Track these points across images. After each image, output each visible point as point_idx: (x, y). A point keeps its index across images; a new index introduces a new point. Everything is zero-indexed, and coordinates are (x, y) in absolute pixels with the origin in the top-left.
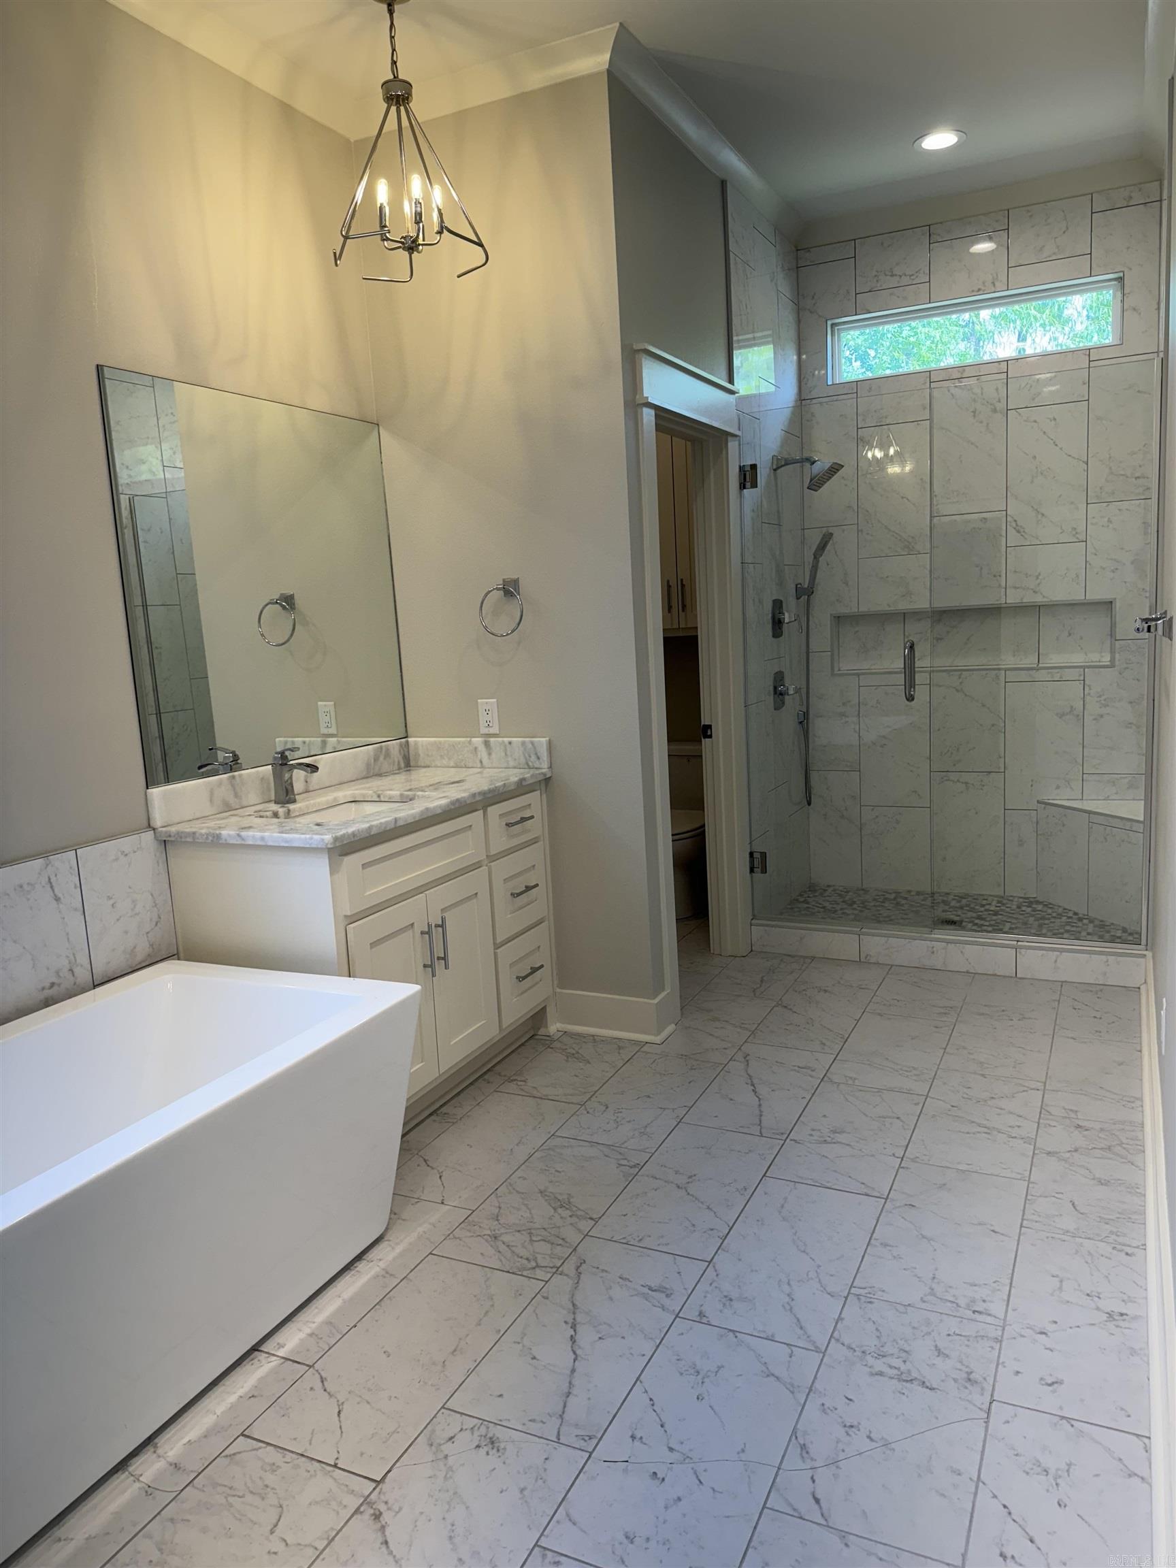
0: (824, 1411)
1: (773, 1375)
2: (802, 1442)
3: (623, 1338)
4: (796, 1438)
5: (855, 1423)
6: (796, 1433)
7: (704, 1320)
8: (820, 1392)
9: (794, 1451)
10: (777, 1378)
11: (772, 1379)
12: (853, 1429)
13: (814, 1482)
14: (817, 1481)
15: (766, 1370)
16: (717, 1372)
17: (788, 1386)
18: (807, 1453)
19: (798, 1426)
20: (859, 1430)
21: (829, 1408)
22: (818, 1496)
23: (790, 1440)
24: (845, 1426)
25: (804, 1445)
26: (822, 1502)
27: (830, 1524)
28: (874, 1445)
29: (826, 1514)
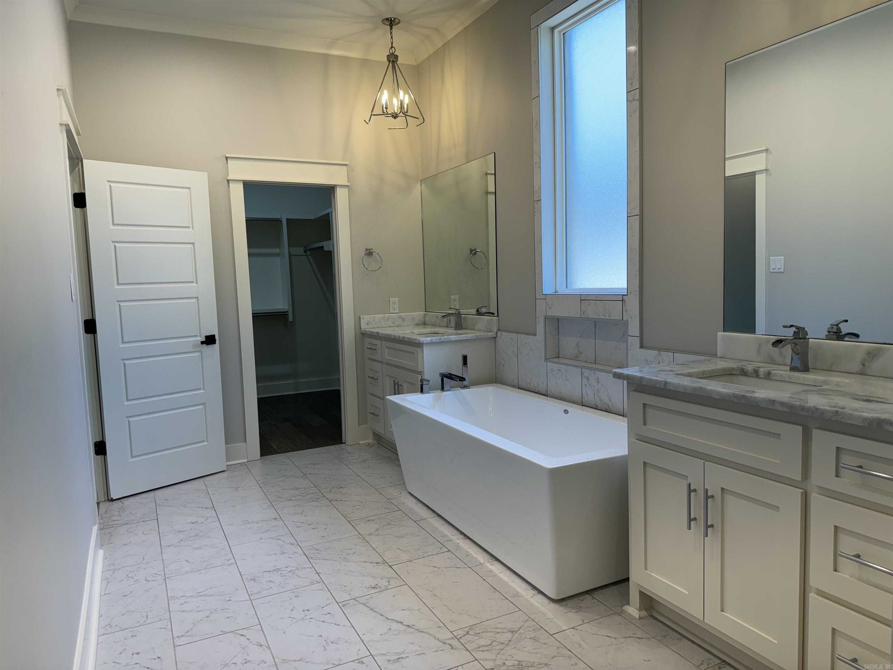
0: (263, 661)
1: (299, 661)
2: (263, 647)
3: (382, 635)
4: (267, 647)
5: (245, 665)
6: (268, 648)
7: (357, 661)
8: (270, 666)
9: (263, 642)
10: (295, 661)
11: (299, 659)
12: (244, 662)
13: (248, 639)
14: (247, 640)
15: (304, 660)
16: (325, 647)
17: (287, 661)
18: (258, 645)
19: (269, 651)
20: (242, 663)
21: (261, 663)
22: (243, 637)
23: (268, 644)
24: (249, 661)
25: (261, 646)
26: (240, 636)
27: (232, 633)
28: (232, 662)
29: (236, 634)
